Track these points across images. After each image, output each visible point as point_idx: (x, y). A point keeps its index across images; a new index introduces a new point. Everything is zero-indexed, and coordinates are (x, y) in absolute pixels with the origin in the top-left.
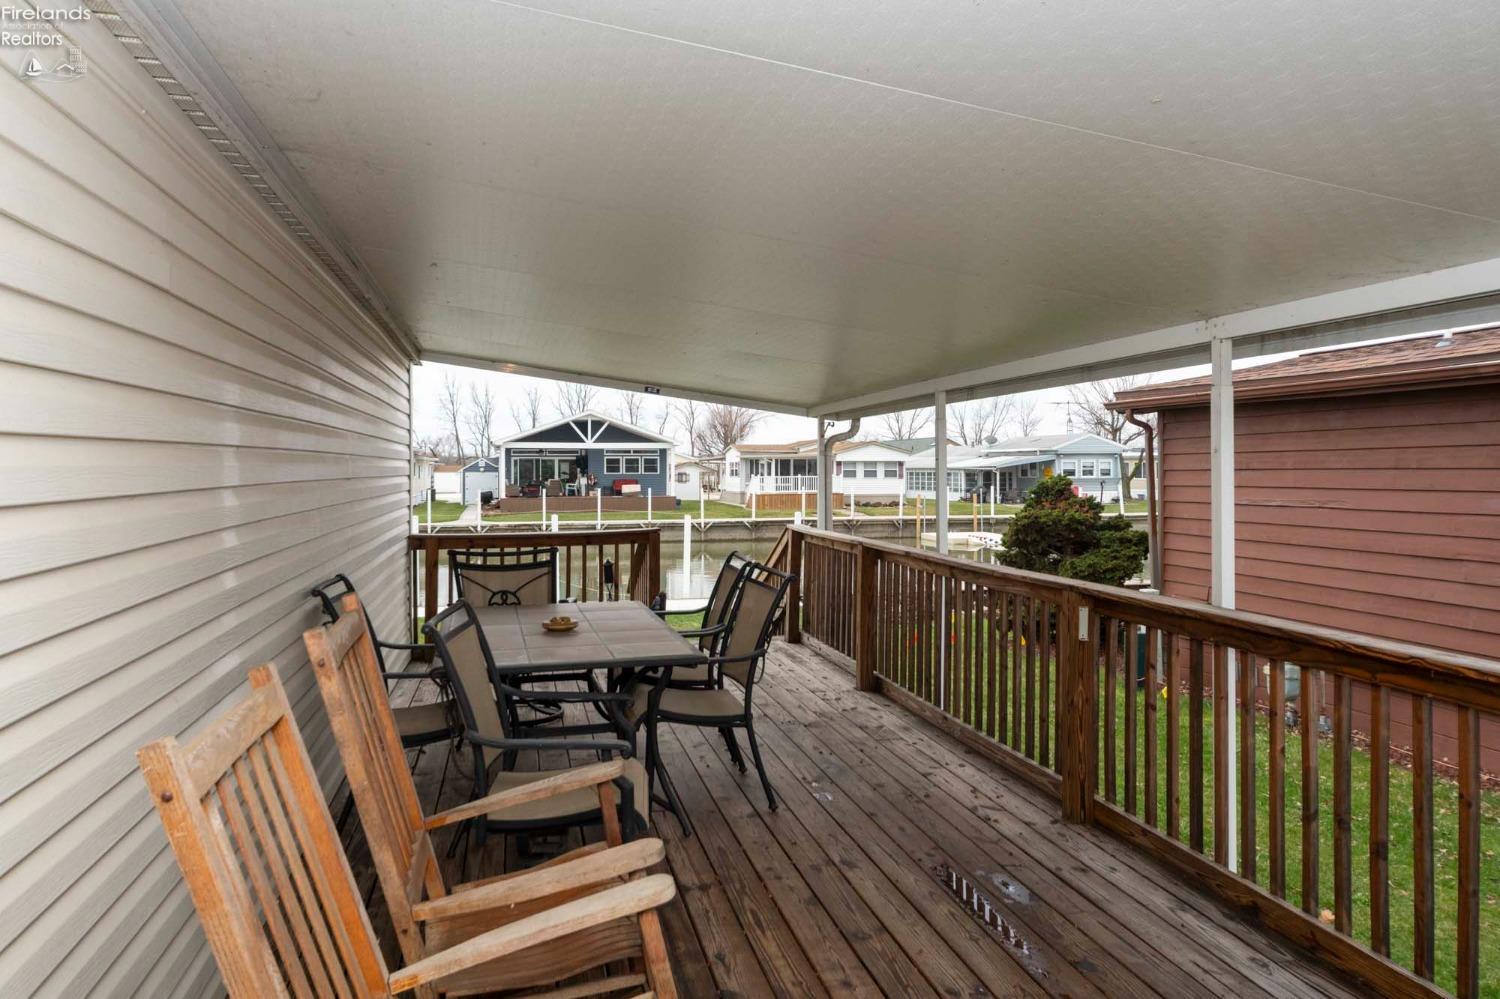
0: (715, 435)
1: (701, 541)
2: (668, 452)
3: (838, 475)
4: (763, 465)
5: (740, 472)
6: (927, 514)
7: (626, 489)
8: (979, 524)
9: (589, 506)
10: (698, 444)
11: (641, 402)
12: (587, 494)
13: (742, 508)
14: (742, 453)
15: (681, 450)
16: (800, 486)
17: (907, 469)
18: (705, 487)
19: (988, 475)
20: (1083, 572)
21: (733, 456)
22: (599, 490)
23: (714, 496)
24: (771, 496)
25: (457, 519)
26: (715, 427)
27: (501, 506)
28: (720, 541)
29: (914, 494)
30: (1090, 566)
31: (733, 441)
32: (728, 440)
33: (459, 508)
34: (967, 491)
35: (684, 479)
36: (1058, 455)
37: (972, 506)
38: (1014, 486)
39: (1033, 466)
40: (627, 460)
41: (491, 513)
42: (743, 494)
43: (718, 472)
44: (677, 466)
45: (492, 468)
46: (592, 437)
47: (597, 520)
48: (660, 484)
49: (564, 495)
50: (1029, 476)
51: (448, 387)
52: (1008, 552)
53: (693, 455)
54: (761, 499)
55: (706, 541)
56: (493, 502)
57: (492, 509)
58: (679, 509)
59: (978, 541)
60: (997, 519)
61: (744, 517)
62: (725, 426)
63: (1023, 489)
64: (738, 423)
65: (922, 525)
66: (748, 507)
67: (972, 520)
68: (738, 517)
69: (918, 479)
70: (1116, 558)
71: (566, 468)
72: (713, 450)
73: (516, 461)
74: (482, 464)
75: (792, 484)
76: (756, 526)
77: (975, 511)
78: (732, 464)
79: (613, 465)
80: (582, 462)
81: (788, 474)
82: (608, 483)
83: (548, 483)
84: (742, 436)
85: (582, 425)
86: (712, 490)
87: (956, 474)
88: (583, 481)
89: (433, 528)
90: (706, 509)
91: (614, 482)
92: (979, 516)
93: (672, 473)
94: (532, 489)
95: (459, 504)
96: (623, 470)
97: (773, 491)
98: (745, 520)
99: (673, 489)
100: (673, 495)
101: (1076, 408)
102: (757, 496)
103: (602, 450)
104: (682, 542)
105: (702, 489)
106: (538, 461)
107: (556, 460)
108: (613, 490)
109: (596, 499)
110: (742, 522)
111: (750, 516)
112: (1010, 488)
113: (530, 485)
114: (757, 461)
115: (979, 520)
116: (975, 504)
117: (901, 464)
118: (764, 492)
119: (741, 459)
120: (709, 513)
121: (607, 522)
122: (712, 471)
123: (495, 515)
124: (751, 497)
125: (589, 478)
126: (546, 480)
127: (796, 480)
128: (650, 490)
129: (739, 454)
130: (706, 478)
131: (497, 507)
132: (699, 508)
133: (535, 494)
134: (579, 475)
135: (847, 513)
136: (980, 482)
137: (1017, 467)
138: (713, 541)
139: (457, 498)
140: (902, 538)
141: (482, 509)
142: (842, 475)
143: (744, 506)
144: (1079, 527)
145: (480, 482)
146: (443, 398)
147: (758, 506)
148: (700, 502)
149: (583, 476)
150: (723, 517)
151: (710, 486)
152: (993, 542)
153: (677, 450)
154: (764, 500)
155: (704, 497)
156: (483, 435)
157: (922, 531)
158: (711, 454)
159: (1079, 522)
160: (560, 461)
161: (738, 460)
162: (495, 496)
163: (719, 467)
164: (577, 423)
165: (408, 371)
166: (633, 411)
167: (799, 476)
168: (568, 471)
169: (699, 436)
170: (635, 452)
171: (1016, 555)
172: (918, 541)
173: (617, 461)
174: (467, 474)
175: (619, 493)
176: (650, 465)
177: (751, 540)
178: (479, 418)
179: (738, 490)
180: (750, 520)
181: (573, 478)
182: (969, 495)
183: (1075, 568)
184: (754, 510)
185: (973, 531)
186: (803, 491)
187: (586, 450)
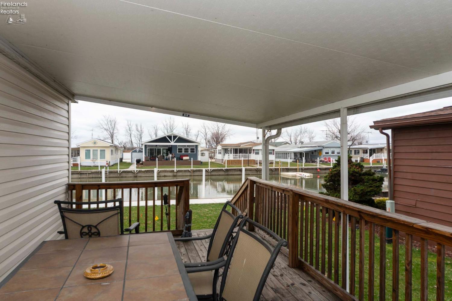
0: (213, 141)
1: (209, 175)
2: (198, 146)
3: (253, 153)
4: (229, 150)
5: (221, 153)
6: (282, 167)
7: (185, 158)
8: (299, 170)
9: (172, 164)
10: (208, 144)
11: (190, 130)
12: (172, 160)
13: (222, 164)
14: (222, 146)
15: (203, 145)
16: (241, 157)
17: (275, 152)
18: (210, 157)
19: (301, 154)
20: (359, 192)
21: (219, 147)
22: (175, 159)
23: (213, 160)
24: (232, 160)
25: (128, 168)
26: (213, 138)
27: (143, 164)
28: (215, 175)
29: (278, 160)
30: (361, 190)
31: (219, 143)
32: (218, 143)
33: (130, 164)
34: (294, 159)
35: (203, 155)
36: (324, 147)
37: (297, 164)
38: (309, 157)
39: (315, 151)
40: (185, 149)
41: (140, 166)
42: (222, 160)
43: (214, 153)
44: (201, 151)
45: (140, 151)
46: (173, 141)
47: (174, 168)
48: (196, 156)
49: (164, 160)
50: (314, 154)
51: (129, 126)
52: (327, 184)
53: (206, 147)
54: (228, 161)
55: (210, 175)
56: (141, 162)
57: (140, 165)
58: (202, 165)
59: (299, 175)
60: (305, 168)
61: (223, 167)
62: (216, 138)
63: (312, 158)
64: (221, 137)
65: (281, 170)
66: (224, 164)
67: (297, 168)
68: (221, 167)
69: (278, 155)
70: (371, 187)
71: (165, 151)
72: (213, 146)
73: (148, 149)
74: (138, 150)
75: (238, 157)
76: (227, 170)
77: (298, 165)
78: (219, 150)
79: (180, 150)
80: (170, 149)
81: (237, 153)
82: (179, 156)
83: (159, 156)
84: (222, 141)
85: (170, 137)
86: (212, 158)
87: (291, 154)
88: (170, 156)
89: (120, 171)
90: (210, 165)
91: (180, 156)
92: (299, 167)
93: (199, 153)
94: (153, 158)
95: (130, 163)
96: (183, 152)
97: (232, 159)
98: (223, 168)
99: (200, 158)
100: (200, 160)
101: (329, 132)
102: (227, 160)
103: (177, 145)
104: (202, 175)
105: (209, 158)
106: (155, 149)
107: (162, 149)
108: (180, 159)
109: (174, 161)
110: (222, 169)
111: (225, 167)
112: (308, 158)
113: (153, 157)
114: (227, 149)
115: (299, 168)
116: (298, 163)
117: (273, 150)
118: (229, 159)
119: (222, 148)
120: (211, 166)
121: (178, 169)
122: (213, 152)
123: (141, 167)
124: (225, 161)
125: (172, 155)
126: (158, 155)
127: (240, 156)
128: (192, 158)
129: (221, 147)
130: (211, 154)
131: (142, 164)
132: (208, 165)
133: (155, 160)
134: (169, 154)
135: (257, 166)
136: (299, 156)
137: (310, 151)
138: (213, 175)
139: (129, 161)
140: (274, 174)
141: (137, 164)
142: (254, 154)
143: (223, 164)
144: (356, 175)
145: (137, 156)
146: (127, 129)
147: (227, 164)
148: (208, 162)
149: (170, 154)
150: (216, 167)
151: (212, 157)
152: (304, 176)
153: (202, 145)
154: (229, 162)
155: (210, 161)
156: (140, 141)
157: (281, 172)
158: (212, 147)
159: (356, 173)
160: (163, 149)
161: (221, 149)
162: (141, 160)
163: (215, 151)
164: (169, 137)
165: (68, 104)
166: (187, 133)
167: (241, 154)
168: (165, 152)
169: (209, 141)
170: (187, 146)
171: (330, 185)
172: (279, 175)
173: (182, 149)
174: (133, 153)
175: (182, 159)
176: (192, 150)
177: (225, 175)
178: (138, 136)
179: (221, 158)
180: (225, 168)
181: (167, 154)
182: (295, 160)
183: (356, 191)
184: (226, 165)
185: (297, 172)
186: (242, 159)
187: (171, 145)
